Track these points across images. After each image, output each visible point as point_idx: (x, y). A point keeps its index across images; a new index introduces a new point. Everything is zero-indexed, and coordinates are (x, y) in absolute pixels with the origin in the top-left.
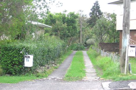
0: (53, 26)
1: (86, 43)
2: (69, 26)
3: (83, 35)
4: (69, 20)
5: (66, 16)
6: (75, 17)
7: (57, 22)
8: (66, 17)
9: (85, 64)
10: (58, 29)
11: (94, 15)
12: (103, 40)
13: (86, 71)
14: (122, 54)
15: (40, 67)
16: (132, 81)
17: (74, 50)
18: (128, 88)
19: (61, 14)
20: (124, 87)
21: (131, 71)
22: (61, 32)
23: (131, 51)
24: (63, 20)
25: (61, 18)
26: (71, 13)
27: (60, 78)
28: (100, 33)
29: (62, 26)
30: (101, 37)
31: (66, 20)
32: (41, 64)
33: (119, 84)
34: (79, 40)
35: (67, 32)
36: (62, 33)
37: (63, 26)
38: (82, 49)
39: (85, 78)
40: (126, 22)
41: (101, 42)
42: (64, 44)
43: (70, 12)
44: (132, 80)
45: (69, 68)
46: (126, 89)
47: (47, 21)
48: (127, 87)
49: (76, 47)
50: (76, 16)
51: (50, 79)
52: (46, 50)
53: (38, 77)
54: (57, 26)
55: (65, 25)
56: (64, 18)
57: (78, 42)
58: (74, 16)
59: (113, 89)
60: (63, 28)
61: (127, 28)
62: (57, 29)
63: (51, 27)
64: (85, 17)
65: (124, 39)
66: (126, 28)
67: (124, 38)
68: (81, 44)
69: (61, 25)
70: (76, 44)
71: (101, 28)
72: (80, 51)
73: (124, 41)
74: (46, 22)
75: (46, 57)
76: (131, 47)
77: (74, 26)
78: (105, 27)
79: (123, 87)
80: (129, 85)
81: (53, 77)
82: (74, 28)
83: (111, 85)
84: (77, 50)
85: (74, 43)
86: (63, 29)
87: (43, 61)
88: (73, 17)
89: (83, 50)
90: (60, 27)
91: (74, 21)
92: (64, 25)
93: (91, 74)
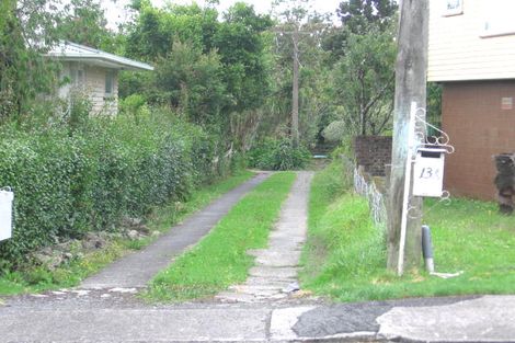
0: (161, 63)
1: (321, 139)
2: (233, 62)
3: (306, 102)
4: (232, 38)
5: (221, 20)
6: (260, 25)
7: (177, 45)
8: (219, 26)
9: (271, 229)
10: (184, 78)
11: (359, 13)
12: (373, 125)
13: (258, 260)
14: (393, 186)
15: (61, 241)
16: (401, 305)
17: (264, 169)
18: (373, 333)
19: (195, 10)
20: (356, 330)
21: (430, 262)
22: (195, 91)
23: (426, 174)
24: (205, 37)
25: (198, 28)
26: (243, 4)
27: (127, 290)
28: (358, 93)
29: (196, 64)
30: (365, 113)
31: (218, 37)
32: (68, 226)
33: (340, 317)
34: (290, 125)
35: (222, 87)
36: (200, 92)
37: (204, 61)
38: (297, 164)
39: (233, 291)
40: (408, 46)
41: (364, 132)
42: (202, 139)
43: (238, 4)
44: (407, 297)
45: (191, 247)
46: (360, 339)
47: (135, 39)
48: (368, 330)
49: (271, 155)
50: (262, 20)
51: (81, 293)
52: (89, 169)
53: (33, 283)
54: (179, 64)
55: (212, 61)
56: (209, 29)
57: (283, 134)
58: (253, 21)
59: (306, 338)
60: (202, 71)
61: (415, 71)
62: (174, 77)
63: (152, 68)
64: (325, 22)
65: (400, 122)
66: (411, 72)
67: (400, 116)
68: (293, 141)
69: (196, 59)
70: (276, 141)
71: (363, 72)
72: (288, 173)
73: (399, 132)
74: (133, 48)
75: (98, 197)
76: (425, 154)
77: (254, 61)
78: (378, 68)
79: (350, 326)
80: (378, 319)
81: (98, 286)
82: (256, 71)
83: (304, 320)
84: (276, 167)
85: (268, 138)
86: (203, 78)
87: (76, 214)
88: (247, 23)
89: (303, 168)
90: (187, 67)
91: (254, 40)
92: (205, 56)
93: (274, 274)
